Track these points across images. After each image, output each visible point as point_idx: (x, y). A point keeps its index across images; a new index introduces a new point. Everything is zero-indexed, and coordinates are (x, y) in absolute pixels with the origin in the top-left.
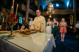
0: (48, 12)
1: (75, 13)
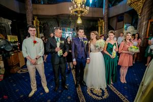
0: (74, 8)
1: (106, 17)
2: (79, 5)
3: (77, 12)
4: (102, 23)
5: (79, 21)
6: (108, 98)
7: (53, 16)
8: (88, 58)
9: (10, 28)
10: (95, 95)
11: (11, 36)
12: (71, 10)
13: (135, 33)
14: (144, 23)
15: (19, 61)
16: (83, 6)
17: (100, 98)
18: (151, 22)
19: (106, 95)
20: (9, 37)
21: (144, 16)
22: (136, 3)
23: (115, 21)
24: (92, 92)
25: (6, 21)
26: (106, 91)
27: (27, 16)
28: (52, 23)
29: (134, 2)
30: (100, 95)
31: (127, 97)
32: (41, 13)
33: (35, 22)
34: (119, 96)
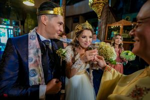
14: (103, 27)
22: (97, 5)
23: (71, 21)
29: (96, 3)
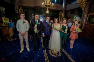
1: (64, 10)
2: (48, 2)
3: (46, 6)
4: (61, 13)
5: (47, 12)
6: (61, 56)
7: (32, 7)
8: (51, 34)
9: (4, 13)
10: (54, 54)
11: (4, 18)
12: (43, 4)
13: (80, 21)
14: (86, 16)
15: (9, 33)
16: (50, 2)
17: (56, 56)
18: (89, 15)
19: (60, 54)
20: (3, 18)
21: (86, 11)
22: (81, 3)
23: (69, 13)
24: (52, 53)
25: (1, 8)
26: (60, 52)
27: (15, 6)
28: (31, 11)
30: (57, 54)
31: (71, 56)
32: (24, 5)
33: (20, 10)
34: (67, 55)
